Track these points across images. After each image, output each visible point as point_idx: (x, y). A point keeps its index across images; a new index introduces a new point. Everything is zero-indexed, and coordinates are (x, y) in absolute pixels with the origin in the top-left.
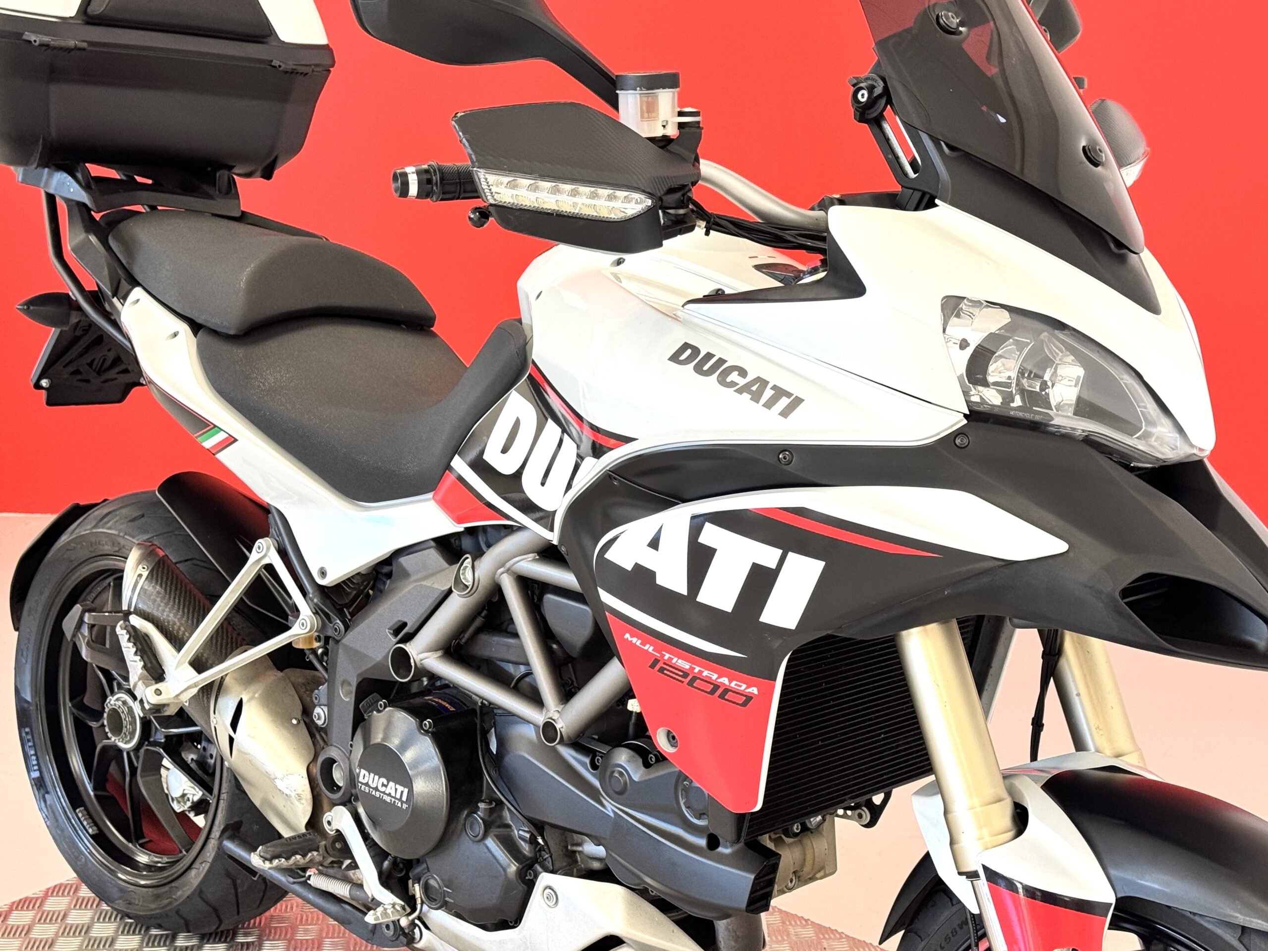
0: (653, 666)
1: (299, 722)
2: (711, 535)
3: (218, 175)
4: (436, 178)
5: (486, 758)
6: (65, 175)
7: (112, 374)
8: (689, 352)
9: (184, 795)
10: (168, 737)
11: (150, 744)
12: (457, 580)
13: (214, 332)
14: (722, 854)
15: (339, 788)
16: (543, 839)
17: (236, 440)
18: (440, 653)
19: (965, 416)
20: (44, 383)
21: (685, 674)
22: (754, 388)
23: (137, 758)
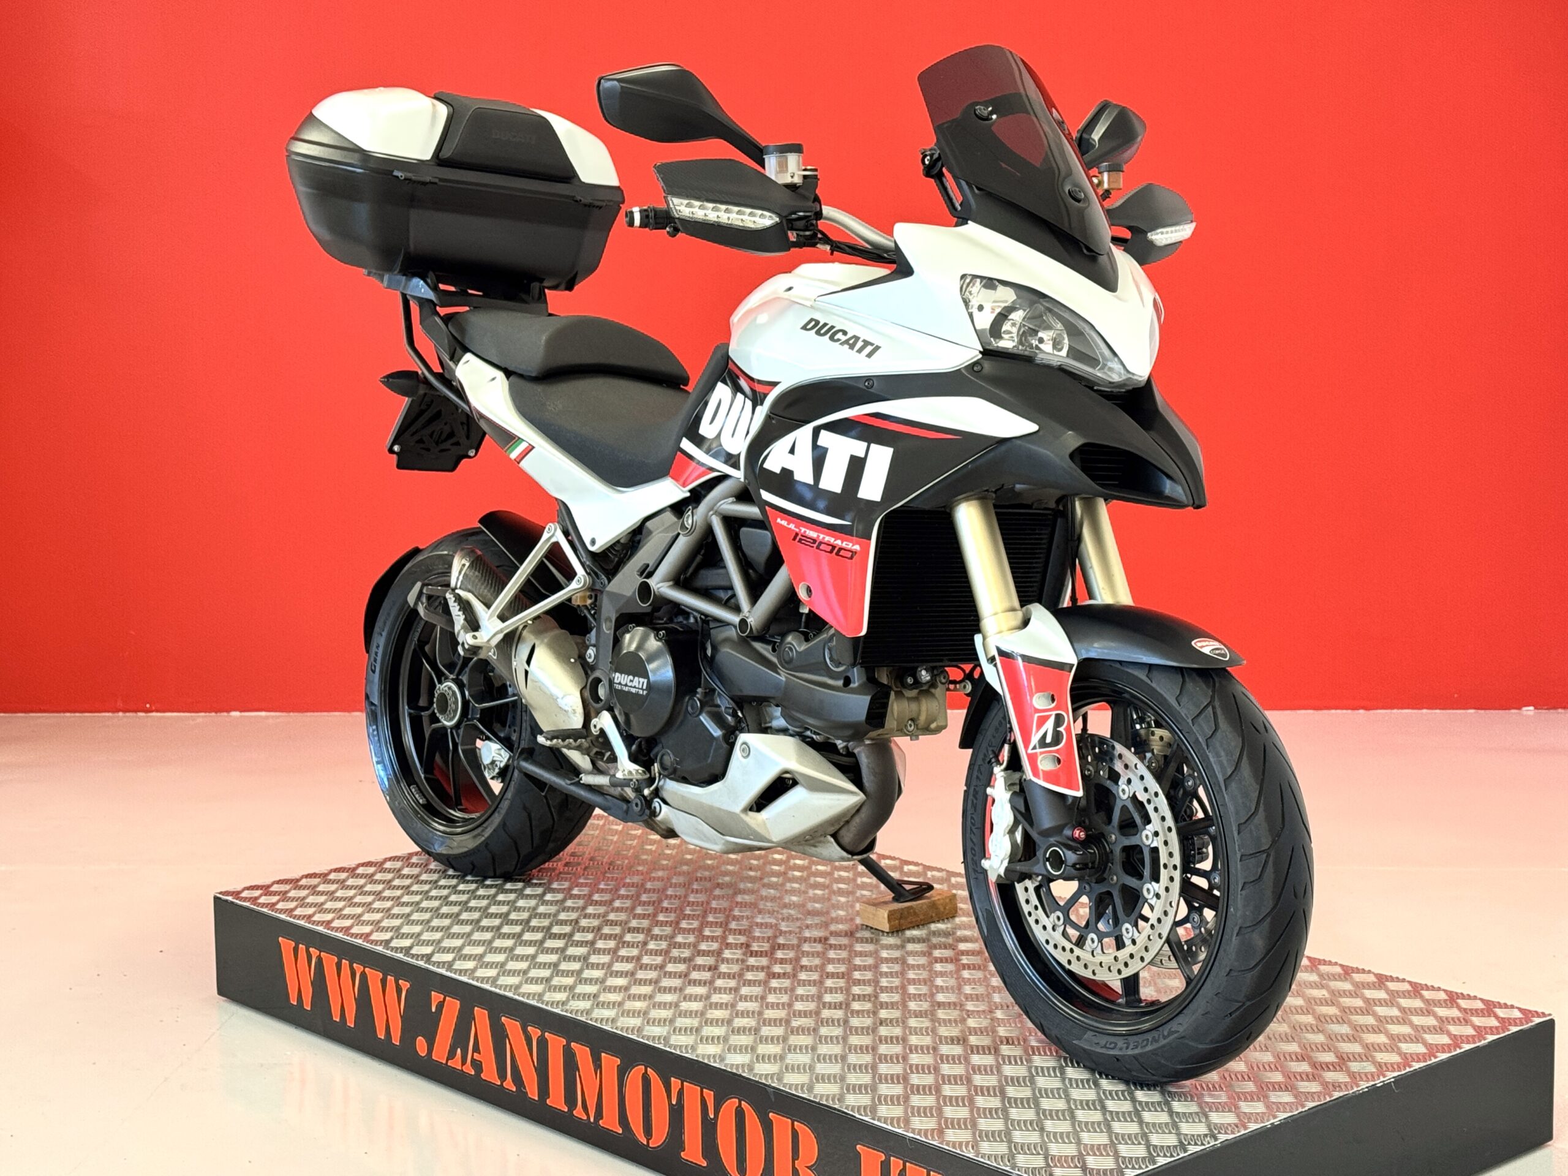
0: (794, 539)
1: (576, 661)
2: (827, 439)
3: (532, 285)
4: (652, 214)
5: (705, 663)
6: (418, 280)
7: (447, 445)
8: (813, 323)
9: (493, 762)
10: (483, 710)
11: (468, 720)
12: (683, 527)
13: (521, 376)
14: (852, 689)
15: (601, 700)
16: (742, 713)
17: (533, 447)
18: (671, 583)
19: (980, 352)
20: (396, 448)
21: (814, 541)
22: (851, 342)
23: (458, 735)
